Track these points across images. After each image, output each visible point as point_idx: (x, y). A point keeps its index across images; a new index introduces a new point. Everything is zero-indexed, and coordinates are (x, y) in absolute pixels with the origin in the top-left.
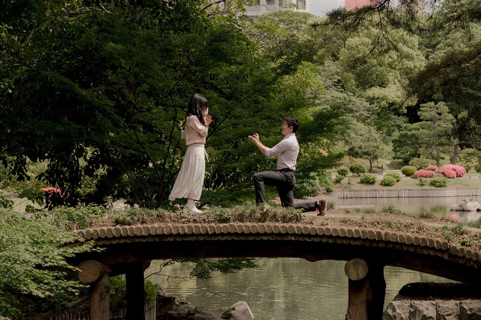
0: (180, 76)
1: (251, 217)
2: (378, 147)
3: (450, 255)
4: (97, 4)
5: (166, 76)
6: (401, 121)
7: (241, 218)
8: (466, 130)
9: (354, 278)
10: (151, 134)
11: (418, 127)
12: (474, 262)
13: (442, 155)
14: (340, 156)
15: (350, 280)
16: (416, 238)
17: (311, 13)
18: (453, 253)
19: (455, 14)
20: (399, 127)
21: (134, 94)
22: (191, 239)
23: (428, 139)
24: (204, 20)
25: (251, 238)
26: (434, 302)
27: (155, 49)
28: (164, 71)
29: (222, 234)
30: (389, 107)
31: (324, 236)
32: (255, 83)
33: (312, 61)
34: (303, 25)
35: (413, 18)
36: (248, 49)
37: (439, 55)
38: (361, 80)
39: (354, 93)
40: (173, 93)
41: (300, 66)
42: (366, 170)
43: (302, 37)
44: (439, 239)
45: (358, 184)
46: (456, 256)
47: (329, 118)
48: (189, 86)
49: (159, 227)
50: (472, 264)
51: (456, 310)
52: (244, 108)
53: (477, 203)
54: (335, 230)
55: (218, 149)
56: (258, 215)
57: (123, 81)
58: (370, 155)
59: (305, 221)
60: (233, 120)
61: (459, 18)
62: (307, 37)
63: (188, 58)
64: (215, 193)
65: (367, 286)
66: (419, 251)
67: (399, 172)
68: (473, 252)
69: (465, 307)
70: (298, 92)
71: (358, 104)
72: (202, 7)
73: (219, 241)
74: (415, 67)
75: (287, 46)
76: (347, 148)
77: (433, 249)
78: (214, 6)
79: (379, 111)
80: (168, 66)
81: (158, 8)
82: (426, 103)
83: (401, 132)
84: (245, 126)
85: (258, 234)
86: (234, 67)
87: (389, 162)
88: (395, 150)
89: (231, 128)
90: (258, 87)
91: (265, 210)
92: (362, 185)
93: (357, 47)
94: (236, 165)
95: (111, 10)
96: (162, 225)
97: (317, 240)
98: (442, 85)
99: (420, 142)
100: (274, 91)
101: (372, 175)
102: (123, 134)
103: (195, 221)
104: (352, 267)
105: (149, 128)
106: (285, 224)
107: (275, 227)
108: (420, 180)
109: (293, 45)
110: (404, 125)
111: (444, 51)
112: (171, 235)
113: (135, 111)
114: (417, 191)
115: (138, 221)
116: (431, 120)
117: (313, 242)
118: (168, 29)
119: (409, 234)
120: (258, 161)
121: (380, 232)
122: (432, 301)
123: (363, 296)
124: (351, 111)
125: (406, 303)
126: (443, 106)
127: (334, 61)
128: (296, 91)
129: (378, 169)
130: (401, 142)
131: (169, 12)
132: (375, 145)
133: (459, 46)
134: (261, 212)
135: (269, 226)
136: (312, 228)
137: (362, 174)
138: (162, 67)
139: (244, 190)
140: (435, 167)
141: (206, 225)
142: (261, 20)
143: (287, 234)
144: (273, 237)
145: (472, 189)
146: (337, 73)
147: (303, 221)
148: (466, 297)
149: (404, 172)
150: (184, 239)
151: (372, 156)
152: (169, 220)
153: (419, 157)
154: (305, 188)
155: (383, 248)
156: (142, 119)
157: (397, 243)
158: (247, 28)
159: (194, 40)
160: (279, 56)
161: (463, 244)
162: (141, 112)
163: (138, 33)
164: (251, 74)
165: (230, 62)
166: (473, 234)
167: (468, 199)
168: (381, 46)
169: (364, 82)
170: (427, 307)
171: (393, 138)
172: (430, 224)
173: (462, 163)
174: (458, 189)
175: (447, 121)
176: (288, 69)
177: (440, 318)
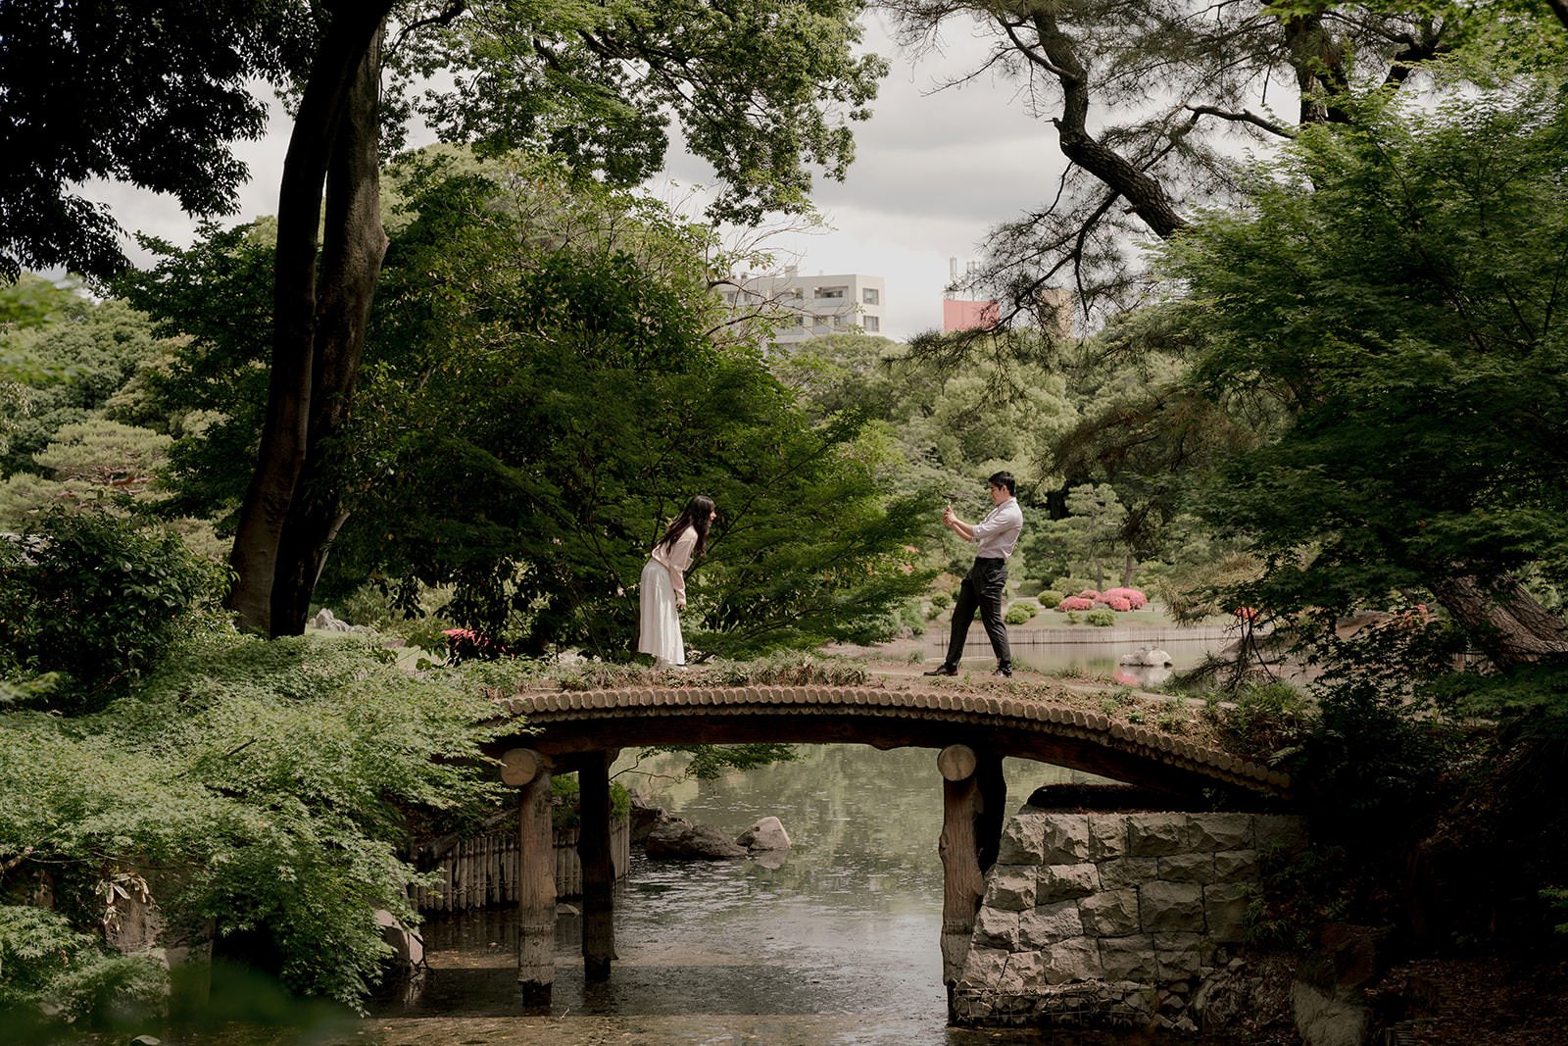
0: (667, 446)
1: (783, 676)
3: (1112, 739)
4: (534, 328)
5: (644, 445)
6: (1039, 516)
7: (766, 678)
8: (1140, 531)
9: (953, 777)
10: (621, 541)
11: (1066, 526)
12: (1152, 750)
13: (1107, 573)
14: (931, 575)
15: (945, 780)
16: (1055, 711)
17: (889, 337)
18: (1117, 735)
19: (1117, 342)
21: (593, 474)
22: (684, 712)
23: (1082, 545)
24: (708, 353)
25: (783, 712)
26: (1085, 817)
27: (627, 400)
28: (642, 436)
29: (736, 705)
31: (902, 707)
32: (792, 456)
33: (889, 418)
34: (875, 358)
35: (1050, 347)
36: (780, 399)
37: (1101, 404)
38: (971, 449)
39: (958, 470)
40: (657, 473)
41: (866, 427)
43: (873, 377)
44: (1093, 713)
46: (1121, 740)
47: (913, 512)
48: (683, 461)
49: (633, 694)
50: (1148, 753)
51: (1122, 829)
52: (773, 496)
54: (920, 697)
55: (732, 565)
56: (794, 673)
57: (576, 454)
59: (871, 683)
60: (755, 517)
61: (1126, 347)
62: (881, 377)
63: (681, 416)
64: (726, 637)
65: (975, 790)
66: (1059, 732)
67: (1034, 602)
68: (1149, 733)
69: (1136, 824)
70: (861, 470)
71: (965, 488)
72: (706, 329)
73: (730, 716)
74: (1060, 426)
75: (848, 393)
76: (947, 563)
77: (1083, 728)
78: (725, 329)
80: (649, 430)
81: (632, 333)
82: (1078, 485)
83: (1038, 535)
84: (774, 527)
85: (794, 705)
86: (755, 430)
87: (1020, 585)
88: (1027, 565)
89: (752, 529)
90: (795, 462)
91: (805, 665)
93: (963, 393)
94: (758, 590)
95: (556, 338)
96: (637, 690)
97: (891, 714)
98: (1099, 458)
99: (1069, 550)
100: (822, 468)
102: (575, 540)
103: (691, 683)
104: (950, 759)
105: (617, 530)
106: (838, 688)
107: (823, 692)
108: (1070, 615)
109: (858, 391)
110: (1043, 522)
111: (1109, 400)
112: (652, 707)
113: (594, 502)
114: (1064, 632)
115: (599, 683)
116: (1088, 514)
117: (885, 717)
118: (649, 368)
119: (1043, 704)
120: (796, 584)
121: (995, 702)
122: (1082, 816)
123: (969, 807)
124: (954, 500)
125: (1039, 818)
126: (1107, 491)
127: (925, 416)
128: (858, 469)
130: (1038, 551)
131: (650, 341)
133: (1134, 391)
134: (800, 668)
135: (812, 691)
136: (884, 695)
138: (639, 430)
139: (774, 631)
140: (1095, 592)
141: (709, 690)
142: (805, 349)
143: (842, 704)
144: (818, 710)
146: (931, 438)
147: (868, 683)
148: (1139, 808)
149: (1042, 601)
150: (674, 713)
152: (648, 682)
153: (1068, 575)
154: (877, 628)
155: (1000, 727)
156: (605, 516)
157: (1023, 719)
158: (778, 367)
159: (690, 384)
160: (832, 410)
161: (1133, 720)
162: (605, 504)
163: (600, 373)
164: (785, 441)
165: (749, 422)
166: (1149, 703)
167: (1149, 646)
168: (999, 394)
169: (975, 452)
170: (1073, 825)
171: (1025, 544)
172: (1078, 688)
173: (1141, 585)
174: (1132, 629)
175: (1114, 517)
176: (845, 432)
177: (1095, 843)
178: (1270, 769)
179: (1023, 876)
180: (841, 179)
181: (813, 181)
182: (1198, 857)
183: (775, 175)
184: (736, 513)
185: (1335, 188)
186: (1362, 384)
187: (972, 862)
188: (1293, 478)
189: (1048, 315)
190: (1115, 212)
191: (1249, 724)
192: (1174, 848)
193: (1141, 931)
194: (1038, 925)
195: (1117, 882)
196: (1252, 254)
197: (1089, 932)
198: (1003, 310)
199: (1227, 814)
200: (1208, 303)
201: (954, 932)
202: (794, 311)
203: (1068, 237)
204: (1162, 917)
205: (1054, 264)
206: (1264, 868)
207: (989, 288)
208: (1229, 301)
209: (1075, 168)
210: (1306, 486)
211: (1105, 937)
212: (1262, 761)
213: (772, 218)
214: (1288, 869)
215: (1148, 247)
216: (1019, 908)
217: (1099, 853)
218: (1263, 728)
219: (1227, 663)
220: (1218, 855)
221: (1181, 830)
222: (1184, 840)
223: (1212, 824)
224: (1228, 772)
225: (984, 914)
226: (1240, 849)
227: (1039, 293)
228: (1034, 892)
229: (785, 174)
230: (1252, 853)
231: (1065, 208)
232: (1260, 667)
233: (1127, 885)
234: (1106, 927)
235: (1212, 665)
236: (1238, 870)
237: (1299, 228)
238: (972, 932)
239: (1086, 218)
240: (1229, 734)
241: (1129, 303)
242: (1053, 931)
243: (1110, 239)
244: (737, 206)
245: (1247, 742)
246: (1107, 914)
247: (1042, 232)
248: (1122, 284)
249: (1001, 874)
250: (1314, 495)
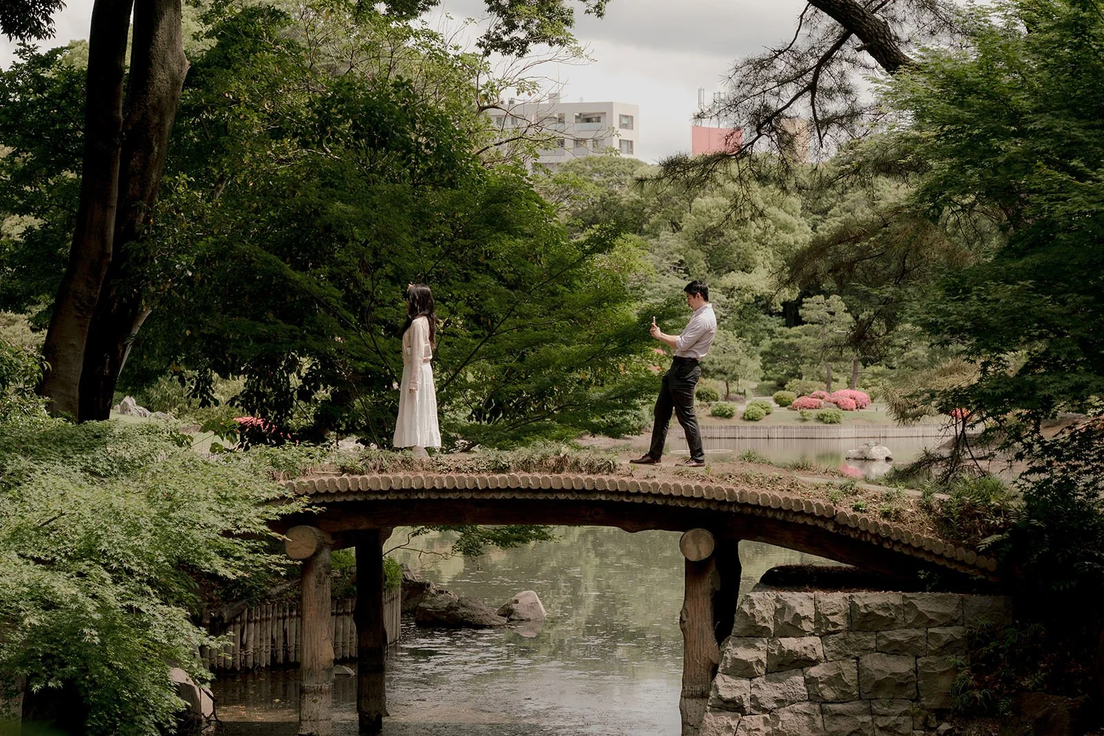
0: (440, 254)
1: (541, 465)
2: (738, 363)
3: (837, 525)
4: (320, 145)
5: (419, 253)
6: (775, 323)
7: (526, 466)
8: (866, 338)
9: (693, 558)
11: (799, 333)
12: (872, 535)
13: (835, 375)
15: (687, 561)
16: (786, 499)
17: (642, 159)
18: (842, 522)
19: (848, 166)
20: (771, 332)
21: (372, 279)
22: (451, 496)
23: (813, 350)
24: (478, 171)
25: (541, 497)
26: (812, 595)
27: (404, 212)
28: (417, 245)
29: (498, 490)
30: (756, 302)
31: (649, 494)
32: (552, 265)
33: (641, 232)
34: (629, 177)
35: (788, 170)
36: (542, 213)
37: (832, 224)
38: (715, 262)
40: (430, 279)
41: (620, 241)
42: (720, 397)
43: (627, 195)
44: (821, 502)
45: (709, 419)
46: (846, 526)
48: (454, 268)
49: (405, 479)
50: (869, 538)
51: (844, 606)
52: (534, 301)
53: (885, 448)
54: (665, 486)
55: (497, 363)
56: (552, 462)
57: (356, 261)
58: (726, 374)
59: (621, 472)
60: (518, 321)
61: (856, 172)
62: (635, 195)
63: (453, 228)
64: (491, 429)
65: (713, 568)
66: (790, 519)
67: (769, 401)
68: (871, 520)
69: (857, 602)
70: (615, 280)
72: (476, 150)
73: (493, 500)
74: (796, 242)
75: (604, 209)
77: (812, 515)
78: (493, 149)
79: (741, 308)
80: (424, 239)
81: (409, 151)
82: (811, 296)
83: (774, 340)
84: (535, 329)
85: (551, 491)
86: (520, 241)
87: (755, 385)
88: (764, 368)
89: (515, 331)
90: (555, 271)
91: (562, 455)
92: (713, 419)
93: (709, 211)
94: (521, 387)
95: (340, 154)
96: (410, 475)
97: (639, 500)
98: (830, 271)
99: (802, 355)
100: (579, 277)
101: (729, 405)
102: (355, 338)
103: (458, 469)
104: (690, 540)
106: (591, 476)
107: (577, 480)
108: (802, 413)
109: (613, 207)
110: (779, 329)
111: (840, 219)
112: (422, 490)
113: (373, 305)
114: (797, 429)
115: (375, 468)
116: (819, 322)
117: (633, 503)
118: (424, 184)
119: (776, 493)
120: (555, 381)
121: (732, 490)
122: (809, 594)
123: (707, 584)
125: (771, 595)
126: (837, 302)
127: (674, 232)
128: (612, 278)
129: (738, 396)
130: (773, 355)
131: (425, 159)
132: (734, 358)
133: (862, 212)
134: (557, 457)
135: (567, 478)
136: (633, 483)
137: (713, 403)
138: (414, 239)
139: (534, 424)
140: (824, 393)
141: (474, 476)
142: (566, 169)
143: (595, 491)
144: (573, 495)
145: (879, 427)
146: (679, 251)
147: (618, 472)
149: (777, 401)
150: (442, 497)
151: (729, 376)
152: (419, 468)
153: (800, 377)
154: (628, 422)
155: (736, 514)
156: (383, 317)
157: (758, 506)
158: (541, 184)
159: (460, 200)
160: (589, 224)
161: (856, 509)
162: (383, 306)
163: (380, 187)
164: (546, 252)
165: (513, 233)
166: (872, 494)
167: (872, 442)
168: (741, 213)
169: (719, 265)
170: (801, 602)
171: (762, 349)
172: (808, 479)
173: (865, 387)
174: (857, 426)
175: (843, 325)
176: (600, 245)
177: (819, 618)
178: (978, 554)
179: (754, 647)
180: (600, 15)
181: (575, 17)
182: (913, 632)
183: (540, 10)
184: (501, 316)
185: (1048, 30)
186: (1068, 208)
187: (710, 634)
188: (1004, 293)
189: (786, 142)
190: (848, 50)
191: (961, 513)
192: (891, 623)
193: (860, 698)
194: (768, 691)
195: (838, 653)
196: (971, 89)
197: (814, 698)
198: (746, 136)
199: (939, 594)
200: (929, 133)
201: (692, 697)
202: (556, 134)
203: (805, 72)
204: (879, 685)
205: (792, 95)
206: (972, 643)
207: (733, 116)
208: (949, 132)
209: (812, 9)
210: (1017, 299)
211: (827, 702)
212: (972, 547)
213: (537, 50)
214: (993, 644)
215: (876, 81)
216: (751, 676)
217: (823, 628)
218: (973, 517)
219: (942, 459)
220: (930, 630)
221: (897, 608)
222: (900, 617)
223: (925, 602)
224: (941, 557)
225: (719, 680)
226: (949, 625)
227: (778, 122)
228: (765, 662)
229: (550, 10)
230: (961, 629)
231: (802, 45)
232: (971, 462)
233: (848, 656)
234: (829, 694)
235: (929, 460)
236: (948, 644)
237: (1013, 67)
238: (708, 696)
239: (822, 54)
240: (943, 523)
241: (859, 132)
242: (781, 697)
243: (842, 74)
244: (506, 38)
245: (959, 530)
246: (830, 682)
247: (781, 66)
248: (853, 114)
249: (735, 645)
250: (1023, 308)
